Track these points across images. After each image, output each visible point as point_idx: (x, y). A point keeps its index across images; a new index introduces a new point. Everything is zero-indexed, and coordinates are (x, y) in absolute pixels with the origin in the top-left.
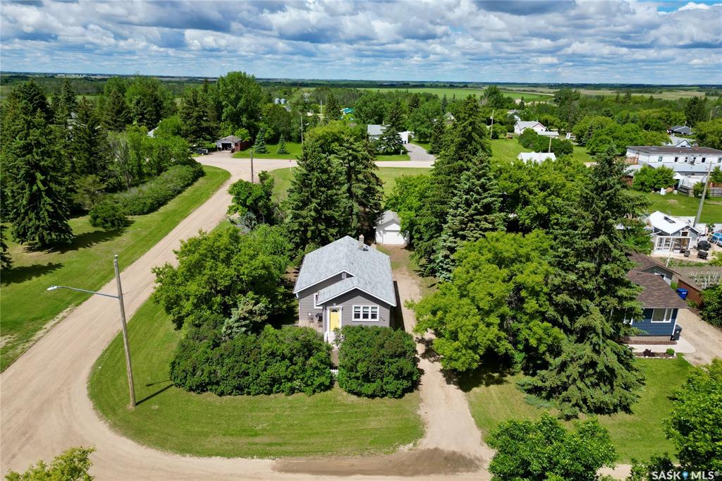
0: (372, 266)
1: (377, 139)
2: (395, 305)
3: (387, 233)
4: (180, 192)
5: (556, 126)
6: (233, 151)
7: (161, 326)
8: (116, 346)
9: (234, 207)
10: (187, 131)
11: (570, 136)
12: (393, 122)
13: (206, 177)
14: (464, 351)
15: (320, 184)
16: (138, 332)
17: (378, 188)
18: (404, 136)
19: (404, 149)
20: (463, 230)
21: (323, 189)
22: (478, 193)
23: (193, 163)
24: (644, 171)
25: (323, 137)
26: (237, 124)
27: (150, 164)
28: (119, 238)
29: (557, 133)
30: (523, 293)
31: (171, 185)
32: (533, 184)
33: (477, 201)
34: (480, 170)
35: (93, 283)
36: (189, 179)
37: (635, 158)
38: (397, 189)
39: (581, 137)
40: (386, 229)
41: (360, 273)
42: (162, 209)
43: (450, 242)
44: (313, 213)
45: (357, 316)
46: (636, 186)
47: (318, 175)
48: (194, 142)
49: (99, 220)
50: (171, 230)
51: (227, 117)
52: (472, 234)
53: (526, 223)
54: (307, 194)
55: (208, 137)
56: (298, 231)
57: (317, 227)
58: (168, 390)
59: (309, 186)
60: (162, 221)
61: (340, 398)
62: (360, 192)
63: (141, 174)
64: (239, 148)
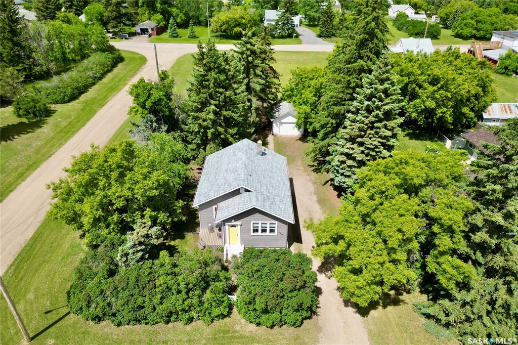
0: (270, 174)
1: (273, 23)
2: (293, 222)
3: (283, 125)
4: (100, 79)
5: (423, 9)
6: (150, 36)
7: (68, 234)
8: (22, 260)
9: (134, 108)
10: (109, 17)
11: (435, 18)
12: (288, 8)
13: (124, 62)
14: (367, 288)
15: (218, 84)
16: (45, 241)
17: (276, 81)
18: (296, 20)
19: (296, 33)
20: (362, 137)
21: (221, 90)
22: (381, 100)
23: (111, 49)
24: (508, 57)
25: (227, 22)
26: (153, 10)
27: (73, 51)
28: (39, 130)
29: (425, 16)
30: (436, 229)
31: (90, 73)
32: (423, 78)
33: (378, 108)
34: (384, 73)
35: (9, 182)
36: (108, 66)
37: (499, 42)
38: (293, 80)
39: (447, 19)
40: (282, 121)
41: (259, 186)
42: (83, 97)
43: (348, 148)
44: (212, 116)
45: (256, 231)
46: (499, 71)
47: (215, 76)
48: (116, 27)
49: (21, 112)
50: (88, 120)
51: (143, 3)
52: (370, 141)
53: (413, 116)
54: (205, 96)
55: (128, 22)
56: (199, 132)
57: (217, 130)
58: (66, 318)
59: (208, 87)
60: (82, 110)
61: (238, 327)
62: (258, 88)
63: (65, 60)
64: (155, 32)
